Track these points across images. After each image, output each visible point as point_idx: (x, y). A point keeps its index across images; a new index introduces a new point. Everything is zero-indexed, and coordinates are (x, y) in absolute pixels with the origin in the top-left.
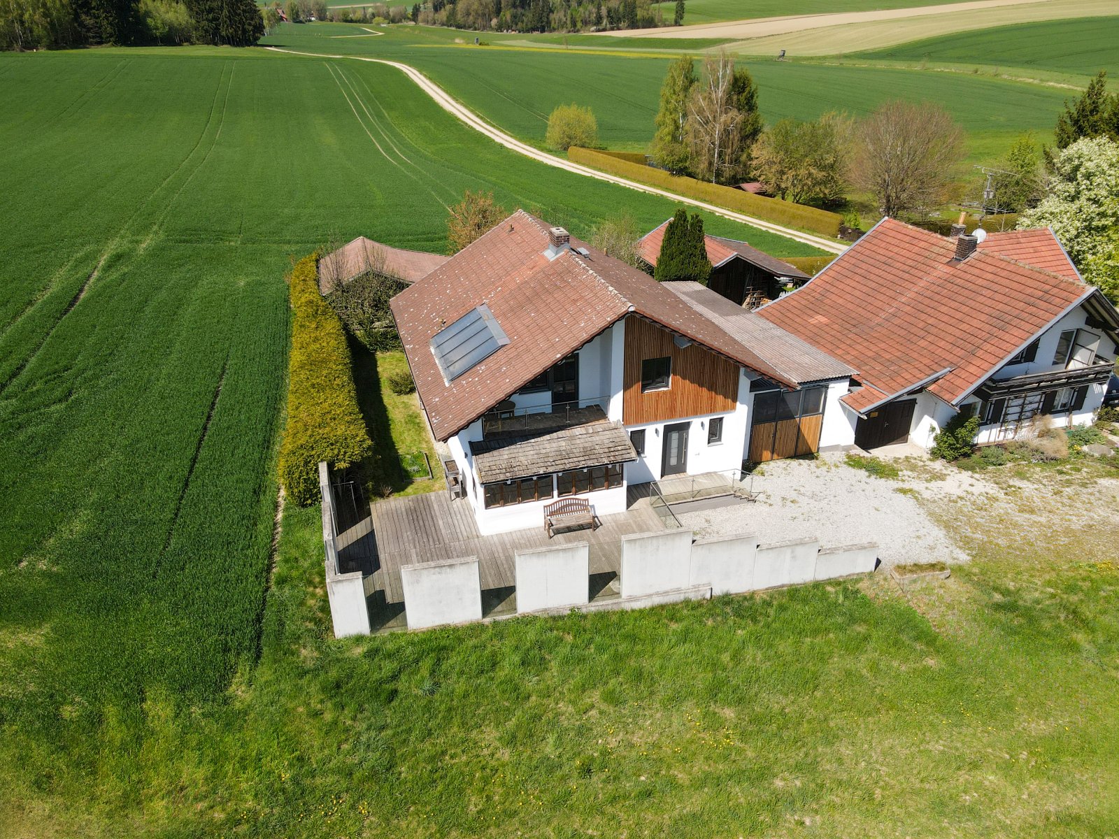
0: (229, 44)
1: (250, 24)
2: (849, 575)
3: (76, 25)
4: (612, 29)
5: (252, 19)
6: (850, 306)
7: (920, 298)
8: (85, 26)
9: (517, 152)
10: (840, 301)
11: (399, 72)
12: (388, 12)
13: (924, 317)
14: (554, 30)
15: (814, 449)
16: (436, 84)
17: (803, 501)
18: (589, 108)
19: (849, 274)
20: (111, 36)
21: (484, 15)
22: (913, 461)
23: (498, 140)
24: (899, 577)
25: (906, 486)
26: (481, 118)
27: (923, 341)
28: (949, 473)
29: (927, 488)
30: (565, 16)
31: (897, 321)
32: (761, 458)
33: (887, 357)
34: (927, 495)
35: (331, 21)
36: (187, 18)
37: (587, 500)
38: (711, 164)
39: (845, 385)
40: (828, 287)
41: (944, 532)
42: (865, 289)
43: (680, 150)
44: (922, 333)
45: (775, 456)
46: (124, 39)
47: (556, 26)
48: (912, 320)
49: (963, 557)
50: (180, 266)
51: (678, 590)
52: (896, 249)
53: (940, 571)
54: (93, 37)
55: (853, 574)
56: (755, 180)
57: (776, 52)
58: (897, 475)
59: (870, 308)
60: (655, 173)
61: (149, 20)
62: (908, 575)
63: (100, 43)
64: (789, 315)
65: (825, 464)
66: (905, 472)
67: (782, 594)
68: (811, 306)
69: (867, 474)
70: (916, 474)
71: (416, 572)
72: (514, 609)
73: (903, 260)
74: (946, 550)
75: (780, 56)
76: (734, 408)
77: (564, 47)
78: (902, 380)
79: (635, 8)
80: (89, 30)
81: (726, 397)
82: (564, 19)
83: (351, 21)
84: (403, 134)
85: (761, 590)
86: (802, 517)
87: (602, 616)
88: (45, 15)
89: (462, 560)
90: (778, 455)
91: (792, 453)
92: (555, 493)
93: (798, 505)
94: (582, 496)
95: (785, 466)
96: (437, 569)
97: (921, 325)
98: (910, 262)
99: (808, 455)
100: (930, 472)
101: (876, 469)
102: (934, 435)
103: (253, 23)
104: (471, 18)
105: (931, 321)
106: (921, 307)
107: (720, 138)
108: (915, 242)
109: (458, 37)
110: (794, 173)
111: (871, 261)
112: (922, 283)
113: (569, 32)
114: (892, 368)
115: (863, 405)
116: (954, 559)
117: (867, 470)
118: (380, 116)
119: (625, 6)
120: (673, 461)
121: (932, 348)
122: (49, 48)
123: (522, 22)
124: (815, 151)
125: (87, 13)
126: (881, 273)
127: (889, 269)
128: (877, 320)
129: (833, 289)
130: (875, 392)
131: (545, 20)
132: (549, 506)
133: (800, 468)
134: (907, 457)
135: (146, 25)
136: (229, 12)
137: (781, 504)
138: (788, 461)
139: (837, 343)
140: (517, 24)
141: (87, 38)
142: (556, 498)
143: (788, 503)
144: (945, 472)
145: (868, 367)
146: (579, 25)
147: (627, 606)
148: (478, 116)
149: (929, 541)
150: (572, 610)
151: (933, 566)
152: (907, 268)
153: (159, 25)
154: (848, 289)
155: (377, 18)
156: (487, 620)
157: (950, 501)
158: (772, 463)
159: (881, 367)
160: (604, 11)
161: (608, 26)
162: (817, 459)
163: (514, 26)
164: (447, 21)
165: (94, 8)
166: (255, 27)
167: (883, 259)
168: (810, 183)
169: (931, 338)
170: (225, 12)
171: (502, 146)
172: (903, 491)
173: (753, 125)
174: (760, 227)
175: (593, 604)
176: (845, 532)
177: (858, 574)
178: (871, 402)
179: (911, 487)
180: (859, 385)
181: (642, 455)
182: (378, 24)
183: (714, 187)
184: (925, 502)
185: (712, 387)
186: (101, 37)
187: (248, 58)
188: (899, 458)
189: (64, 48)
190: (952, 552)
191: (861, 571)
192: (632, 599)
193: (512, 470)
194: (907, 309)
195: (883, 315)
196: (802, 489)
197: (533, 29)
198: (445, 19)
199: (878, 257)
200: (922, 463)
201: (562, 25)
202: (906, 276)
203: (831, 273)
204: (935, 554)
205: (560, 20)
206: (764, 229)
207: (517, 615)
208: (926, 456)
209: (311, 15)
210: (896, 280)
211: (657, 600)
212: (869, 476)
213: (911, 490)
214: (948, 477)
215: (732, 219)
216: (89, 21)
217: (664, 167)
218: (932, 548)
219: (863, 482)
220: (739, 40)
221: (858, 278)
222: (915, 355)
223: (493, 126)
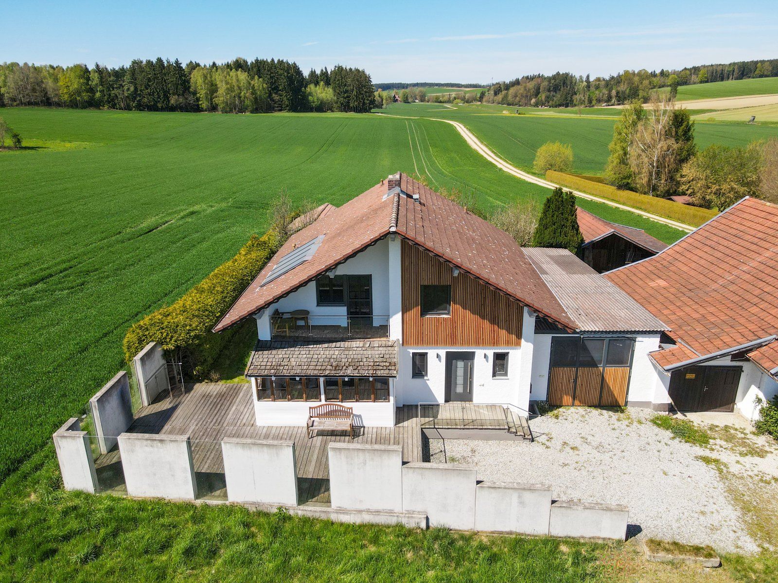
0: (354, 111)
1: (368, 100)
2: (593, 538)
3: (269, 100)
4: (619, 105)
5: (370, 97)
6: (693, 273)
7: (762, 267)
8: (273, 101)
9: (510, 173)
10: (685, 269)
11: (452, 126)
12: (464, 97)
13: (761, 284)
14: (575, 105)
15: (621, 402)
16: (472, 133)
17: (585, 449)
18: (570, 145)
19: (699, 245)
20: (287, 106)
21: (527, 96)
22: (732, 431)
23: (499, 166)
24: (648, 553)
25: (714, 455)
26: (495, 153)
27: (755, 307)
28: (772, 450)
29: (738, 462)
30: (584, 96)
31: (733, 288)
32: (561, 402)
33: (712, 320)
34: (734, 469)
35: (428, 102)
36: (332, 96)
37: (352, 408)
38: (650, 180)
39: (655, 341)
40: (678, 256)
41: (739, 513)
42: (710, 258)
43: (625, 171)
44: (756, 300)
45: (577, 402)
46: (294, 108)
47: (577, 103)
48: (749, 287)
49: (750, 547)
50: (224, 220)
51: (391, 512)
52: (749, 224)
53: (706, 557)
54: (278, 107)
55: (599, 538)
56: (684, 194)
57: (747, 118)
58: (707, 442)
59: (711, 275)
60: (605, 188)
61: (310, 98)
62: (662, 554)
63: (280, 110)
64: (634, 278)
65: (629, 418)
66: (718, 441)
67: (504, 541)
68: (656, 272)
69: (672, 435)
70: (730, 445)
71: (130, 441)
72: (225, 496)
73: (753, 232)
74: (732, 534)
75: (750, 121)
76: (518, 344)
77: (578, 115)
78: (721, 342)
79: (638, 90)
80: (275, 103)
81: (509, 332)
82: (583, 98)
83: (441, 102)
84: (436, 161)
85: (486, 532)
86: (575, 465)
87: (306, 521)
88: (252, 93)
89: (173, 437)
90: (580, 402)
91: (596, 402)
92: (323, 397)
93: (577, 452)
94: (347, 405)
95: (584, 413)
96: (149, 442)
97: (757, 292)
98: (760, 235)
99: (615, 406)
100: (749, 445)
101: (686, 434)
102: (760, 407)
103: (370, 99)
104: (518, 98)
105: (768, 289)
106: (761, 275)
107: (658, 161)
108: (769, 217)
109: (504, 110)
110: (718, 187)
111: (723, 234)
112: (767, 254)
113: (586, 107)
114: (713, 331)
115: (669, 362)
116: (738, 547)
117: (674, 433)
118: (426, 150)
119: (630, 90)
120: (460, 389)
121: (763, 315)
122: (252, 112)
123: (553, 101)
124: (740, 170)
125: (276, 93)
126: (730, 244)
127: (738, 241)
128: (714, 286)
129: (682, 258)
130: (687, 352)
131: (569, 99)
132: (315, 408)
133: (600, 418)
134: (726, 426)
135: (308, 100)
136: (357, 92)
137: (559, 448)
138: (589, 410)
139: (667, 304)
140: (549, 102)
141: (274, 107)
142: (323, 402)
143: (568, 449)
144: (767, 448)
145: (689, 328)
146: (594, 102)
147: (334, 517)
148: (493, 152)
149: (715, 520)
150: (280, 508)
151: (697, 550)
152: (756, 240)
153: (315, 100)
154: (695, 258)
155: (457, 100)
156: (199, 502)
157: (761, 480)
158: (572, 409)
159: (703, 328)
160: (614, 93)
161: (616, 103)
162: (622, 411)
163: (547, 103)
164: (502, 101)
165: (280, 90)
166: (371, 101)
167: (734, 232)
168: (732, 196)
169: (763, 305)
170: (355, 92)
171: (501, 170)
172: (707, 460)
173: (688, 151)
174: (677, 228)
175: (301, 507)
176: (615, 489)
177: (604, 539)
178: (679, 360)
179: (718, 457)
180: (673, 342)
181: (425, 378)
182: (457, 104)
183: (649, 198)
184: (729, 477)
185: (494, 321)
186: (282, 107)
187: (360, 118)
188: (717, 426)
189: (260, 113)
190: (738, 538)
191: (608, 536)
192: (341, 511)
193: (278, 368)
194: (746, 277)
195: (721, 281)
196: (590, 438)
197: (560, 105)
198: (501, 100)
199: (731, 231)
200: (743, 436)
201: (582, 102)
202: (753, 247)
203: (684, 245)
204: (715, 536)
205: (580, 99)
206: (681, 229)
207: (227, 503)
208: (750, 428)
209: (416, 99)
210: (743, 250)
211: (367, 518)
212: (674, 438)
213: (716, 461)
214: (769, 455)
215: (656, 221)
216: (276, 97)
217: (612, 184)
218: (713, 529)
219: (663, 443)
220: (718, 110)
221: (706, 249)
222: (742, 321)
223: (501, 158)
